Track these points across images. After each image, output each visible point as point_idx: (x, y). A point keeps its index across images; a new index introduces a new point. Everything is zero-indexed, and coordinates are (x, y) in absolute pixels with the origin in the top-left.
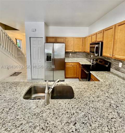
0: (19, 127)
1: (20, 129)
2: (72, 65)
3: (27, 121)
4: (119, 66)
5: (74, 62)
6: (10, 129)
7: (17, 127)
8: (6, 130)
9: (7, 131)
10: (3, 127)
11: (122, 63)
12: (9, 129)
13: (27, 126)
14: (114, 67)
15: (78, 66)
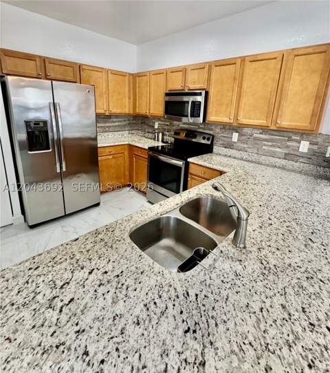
0: (290, 314)
1: (296, 314)
2: (112, 153)
3: (278, 295)
4: (233, 140)
5: (117, 144)
6: (291, 335)
7: (290, 319)
8: (290, 346)
9: (296, 345)
10: (278, 352)
11: (237, 134)
12: (291, 338)
13: (293, 299)
14: (221, 142)
15: (126, 153)
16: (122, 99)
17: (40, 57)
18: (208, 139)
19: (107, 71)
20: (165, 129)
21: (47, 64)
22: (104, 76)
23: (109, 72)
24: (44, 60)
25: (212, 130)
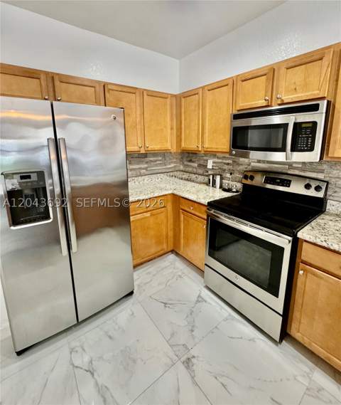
2: (150, 208)
15: (169, 207)
16: (162, 129)
17: (47, 73)
18: (318, 189)
19: (142, 92)
20: (225, 170)
21: (57, 83)
22: (138, 98)
23: (145, 94)
24: (53, 77)
25: (322, 172)
